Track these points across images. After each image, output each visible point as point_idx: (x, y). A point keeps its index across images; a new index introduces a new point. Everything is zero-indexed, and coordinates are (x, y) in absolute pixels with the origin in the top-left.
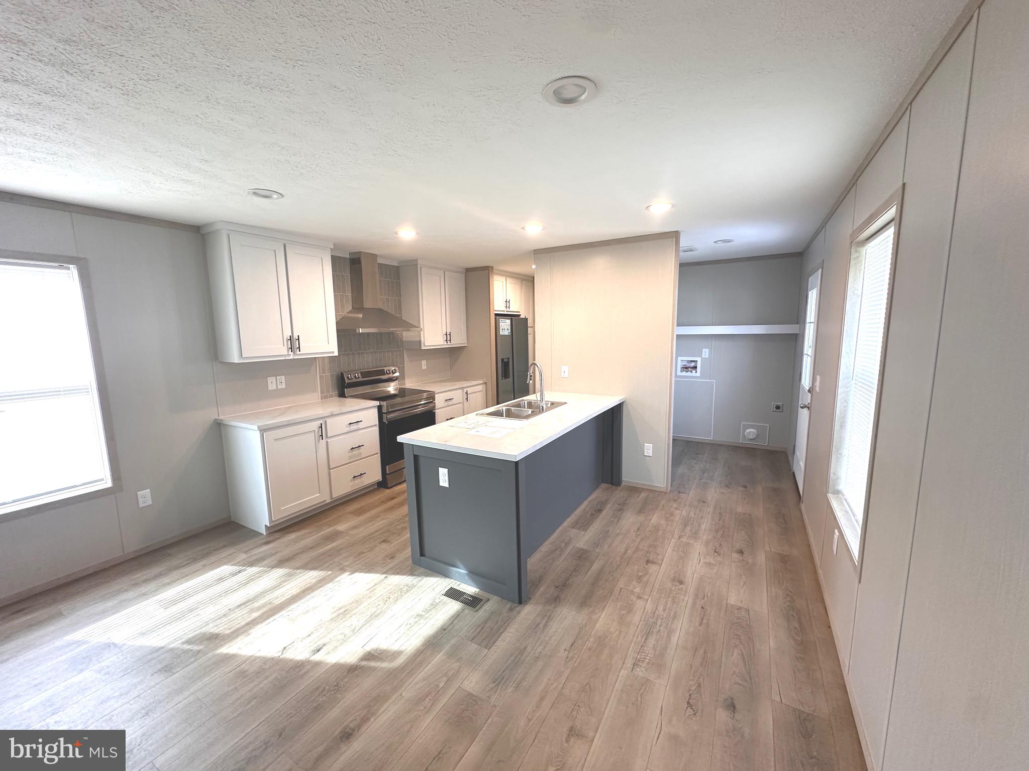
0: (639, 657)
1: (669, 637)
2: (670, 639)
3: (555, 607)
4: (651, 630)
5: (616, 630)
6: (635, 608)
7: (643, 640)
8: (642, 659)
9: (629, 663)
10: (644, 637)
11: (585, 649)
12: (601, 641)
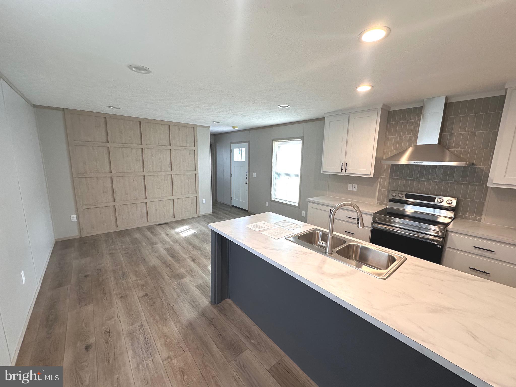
0: (143, 329)
1: (134, 351)
2: (132, 351)
3: (199, 312)
4: (146, 346)
5: (163, 329)
6: (165, 348)
7: (146, 337)
8: (140, 329)
9: (145, 324)
10: (147, 339)
11: (167, 312)
12: (164, 320)
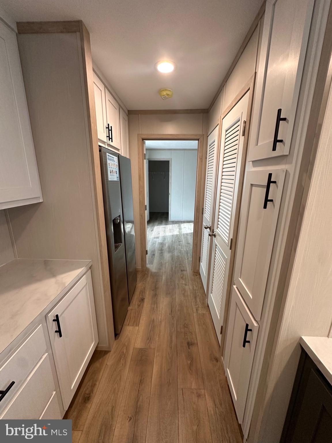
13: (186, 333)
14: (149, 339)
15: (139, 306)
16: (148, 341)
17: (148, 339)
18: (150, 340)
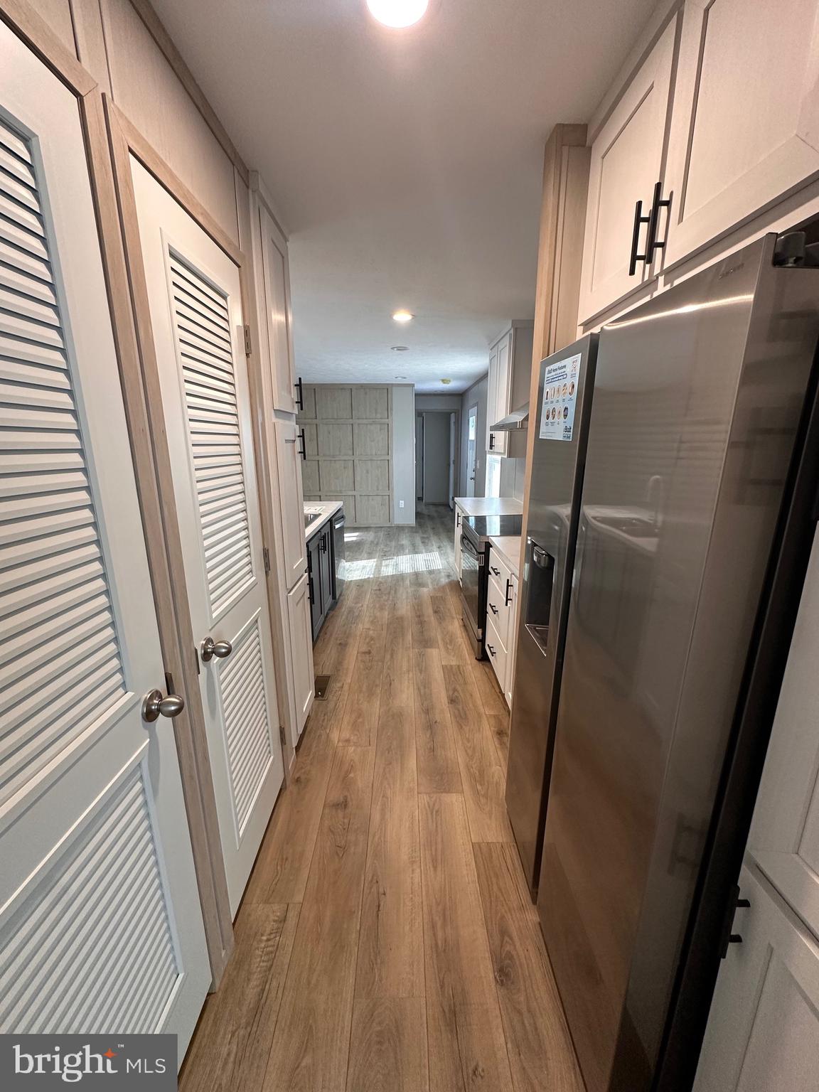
13: (344, 829)
14: (434, 813)
15: (504, 932)
16: (436, 808)
17: (437, 812)
18: (433, 809)
